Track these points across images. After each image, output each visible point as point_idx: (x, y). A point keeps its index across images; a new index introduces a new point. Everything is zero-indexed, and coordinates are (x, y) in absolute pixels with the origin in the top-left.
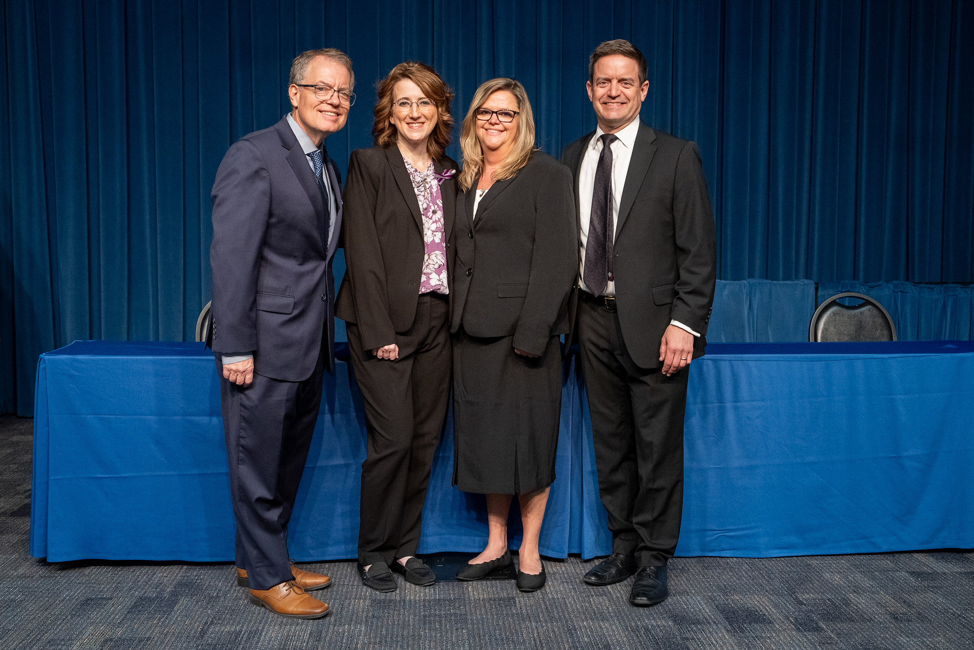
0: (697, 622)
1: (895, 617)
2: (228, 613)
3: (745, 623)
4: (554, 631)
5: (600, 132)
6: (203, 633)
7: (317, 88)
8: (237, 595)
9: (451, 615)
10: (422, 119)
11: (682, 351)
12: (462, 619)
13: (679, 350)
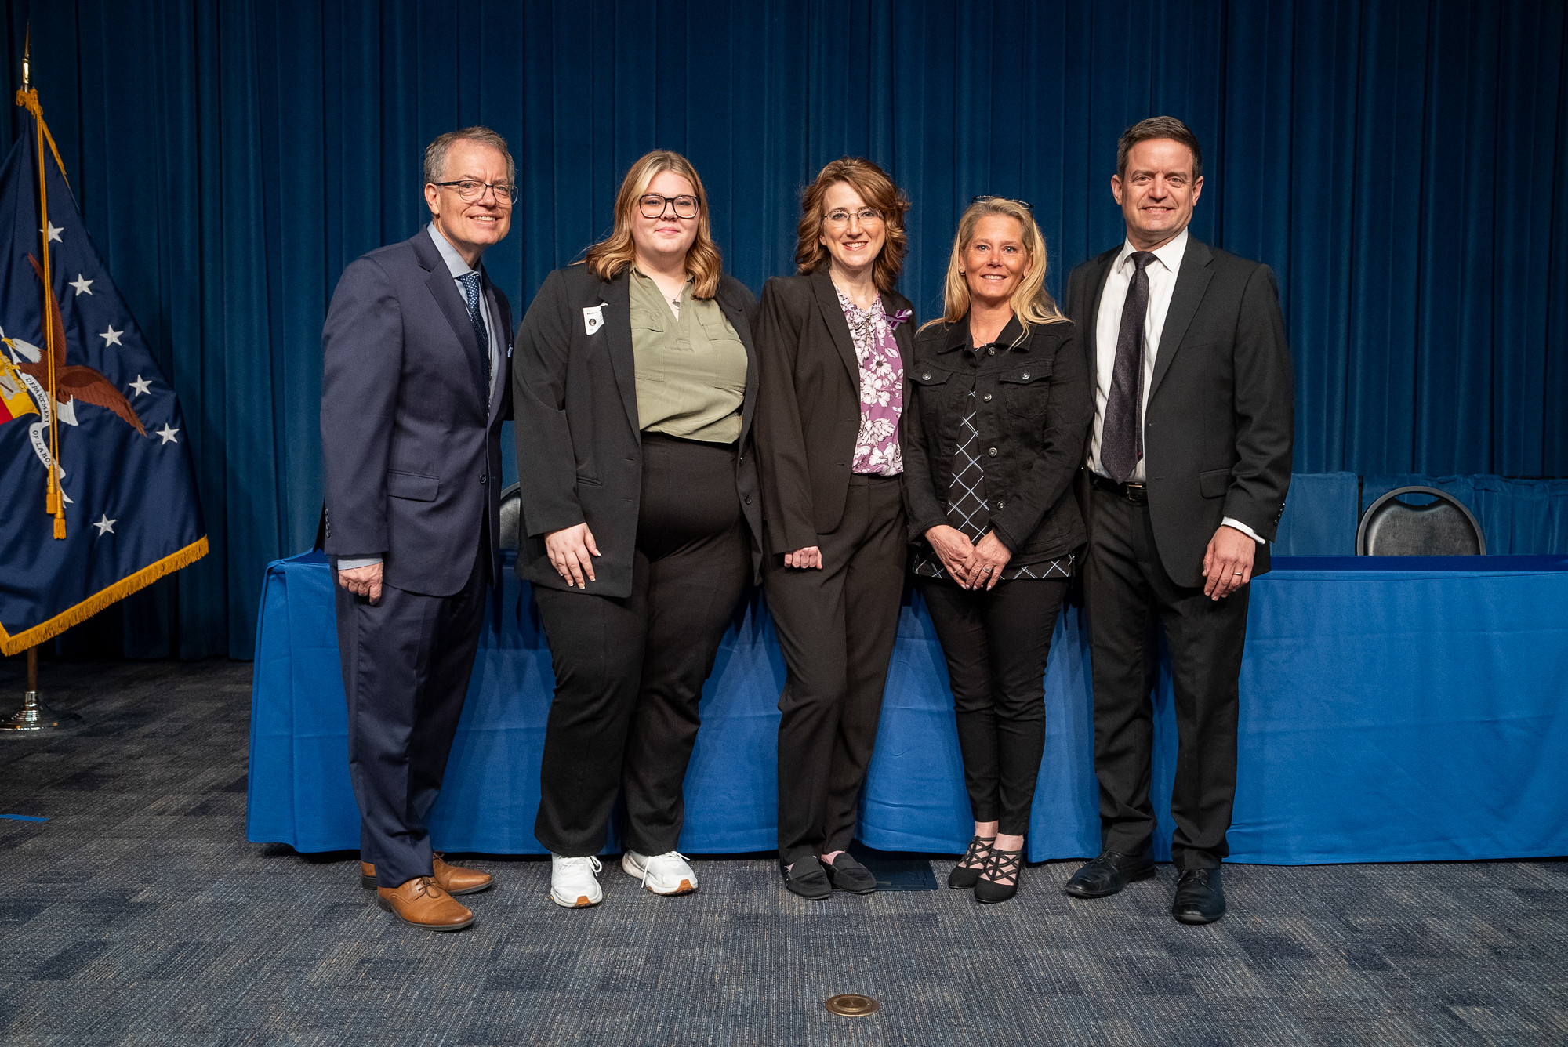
0: (1204, 953)
1: (1497, 952)
2: (529, 928)
3: (1275, 956)
4: (995, 962)
5: (1129, 249)
6: (496, 955)
7: (461, 185)
8: (541, 904)
9: (845, 936)
10: (864, 237)
11: (1236, 561)
12: (862, 943)
13: (1231, 561)
